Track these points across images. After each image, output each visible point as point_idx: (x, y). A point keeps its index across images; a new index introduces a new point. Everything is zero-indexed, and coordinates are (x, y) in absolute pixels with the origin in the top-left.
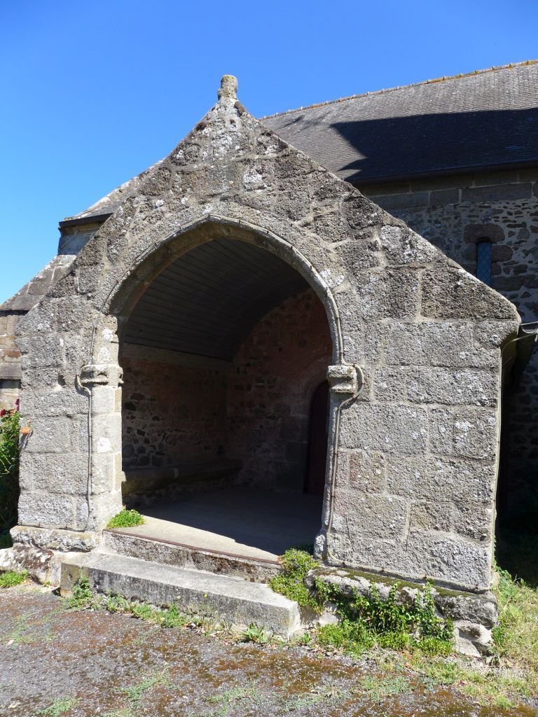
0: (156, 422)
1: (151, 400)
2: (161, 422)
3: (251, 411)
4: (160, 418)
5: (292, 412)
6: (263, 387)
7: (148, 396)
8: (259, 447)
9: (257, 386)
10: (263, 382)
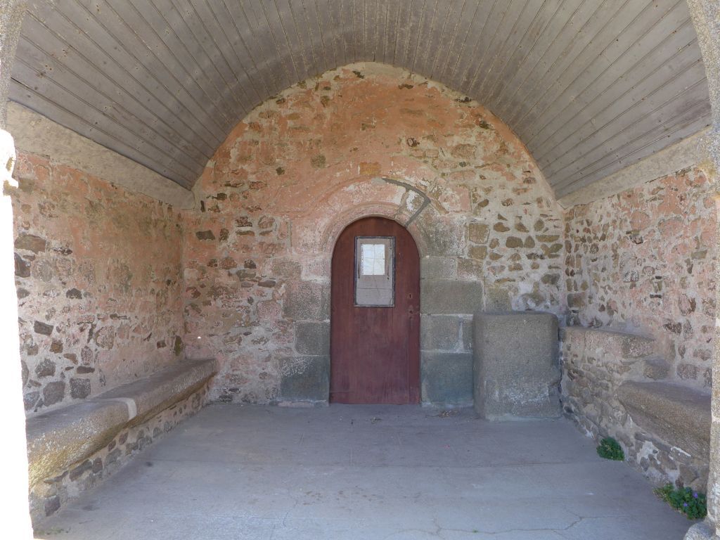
0: (74, 302)
1: (63, 252)
2: (84, 301)
3: (230, 275)
4: (83, 292)
5: (303, 273)
6: (252, 233)
7: (55, 244)
8: (246, 334)
9: (240, 233)
10: (250, 225)
